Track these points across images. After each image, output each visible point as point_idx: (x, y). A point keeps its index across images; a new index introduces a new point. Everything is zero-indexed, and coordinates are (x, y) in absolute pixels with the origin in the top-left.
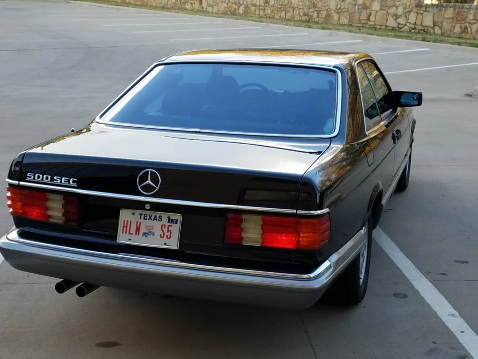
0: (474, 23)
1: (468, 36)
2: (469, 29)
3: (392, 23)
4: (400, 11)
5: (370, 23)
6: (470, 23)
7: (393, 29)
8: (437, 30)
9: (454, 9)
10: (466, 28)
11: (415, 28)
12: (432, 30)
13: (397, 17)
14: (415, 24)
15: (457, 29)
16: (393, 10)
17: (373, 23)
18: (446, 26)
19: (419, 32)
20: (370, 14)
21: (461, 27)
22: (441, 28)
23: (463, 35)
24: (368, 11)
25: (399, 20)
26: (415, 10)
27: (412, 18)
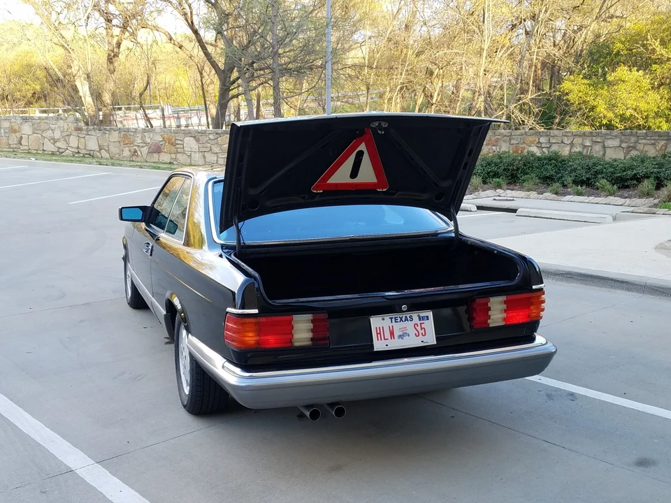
0: (143, 147)
1: (139, 159)
2: (139, 152)
3: (50, 147)
4: (57, 135)
5: (22, 148)
6: (138, 146)
7: (53, 154)
8: (104, 154)
9: (120, 133)
10: (136, 151)
11: (79, 153)
12: (98, 154)
13: (55, 141)
14: (78, 148)
15: (126, 153)
16: (49, 134)
17: (27, 148)
18: (114, 150)
19: (84, 156)
20: (21, 138)
21: (130, 151)
22: (108, 151)
23: (134, 158)
24: (18, 135)
25: (58, 144)
26: (75, 133)
27: (74, 141)
